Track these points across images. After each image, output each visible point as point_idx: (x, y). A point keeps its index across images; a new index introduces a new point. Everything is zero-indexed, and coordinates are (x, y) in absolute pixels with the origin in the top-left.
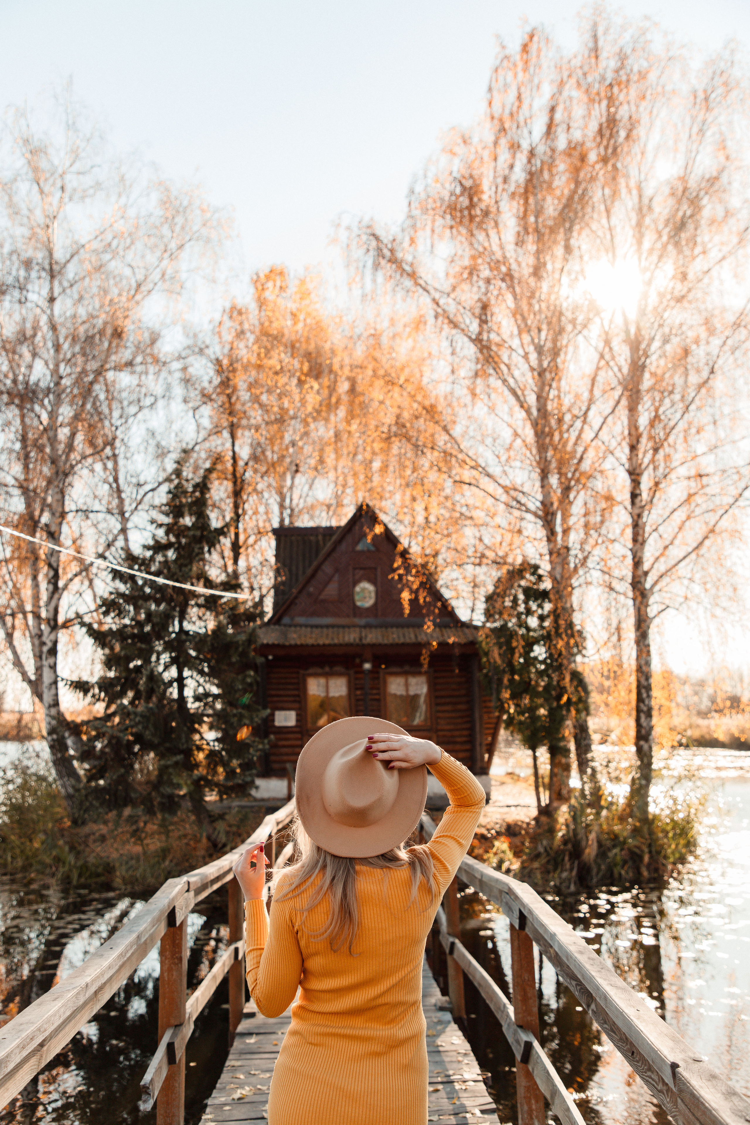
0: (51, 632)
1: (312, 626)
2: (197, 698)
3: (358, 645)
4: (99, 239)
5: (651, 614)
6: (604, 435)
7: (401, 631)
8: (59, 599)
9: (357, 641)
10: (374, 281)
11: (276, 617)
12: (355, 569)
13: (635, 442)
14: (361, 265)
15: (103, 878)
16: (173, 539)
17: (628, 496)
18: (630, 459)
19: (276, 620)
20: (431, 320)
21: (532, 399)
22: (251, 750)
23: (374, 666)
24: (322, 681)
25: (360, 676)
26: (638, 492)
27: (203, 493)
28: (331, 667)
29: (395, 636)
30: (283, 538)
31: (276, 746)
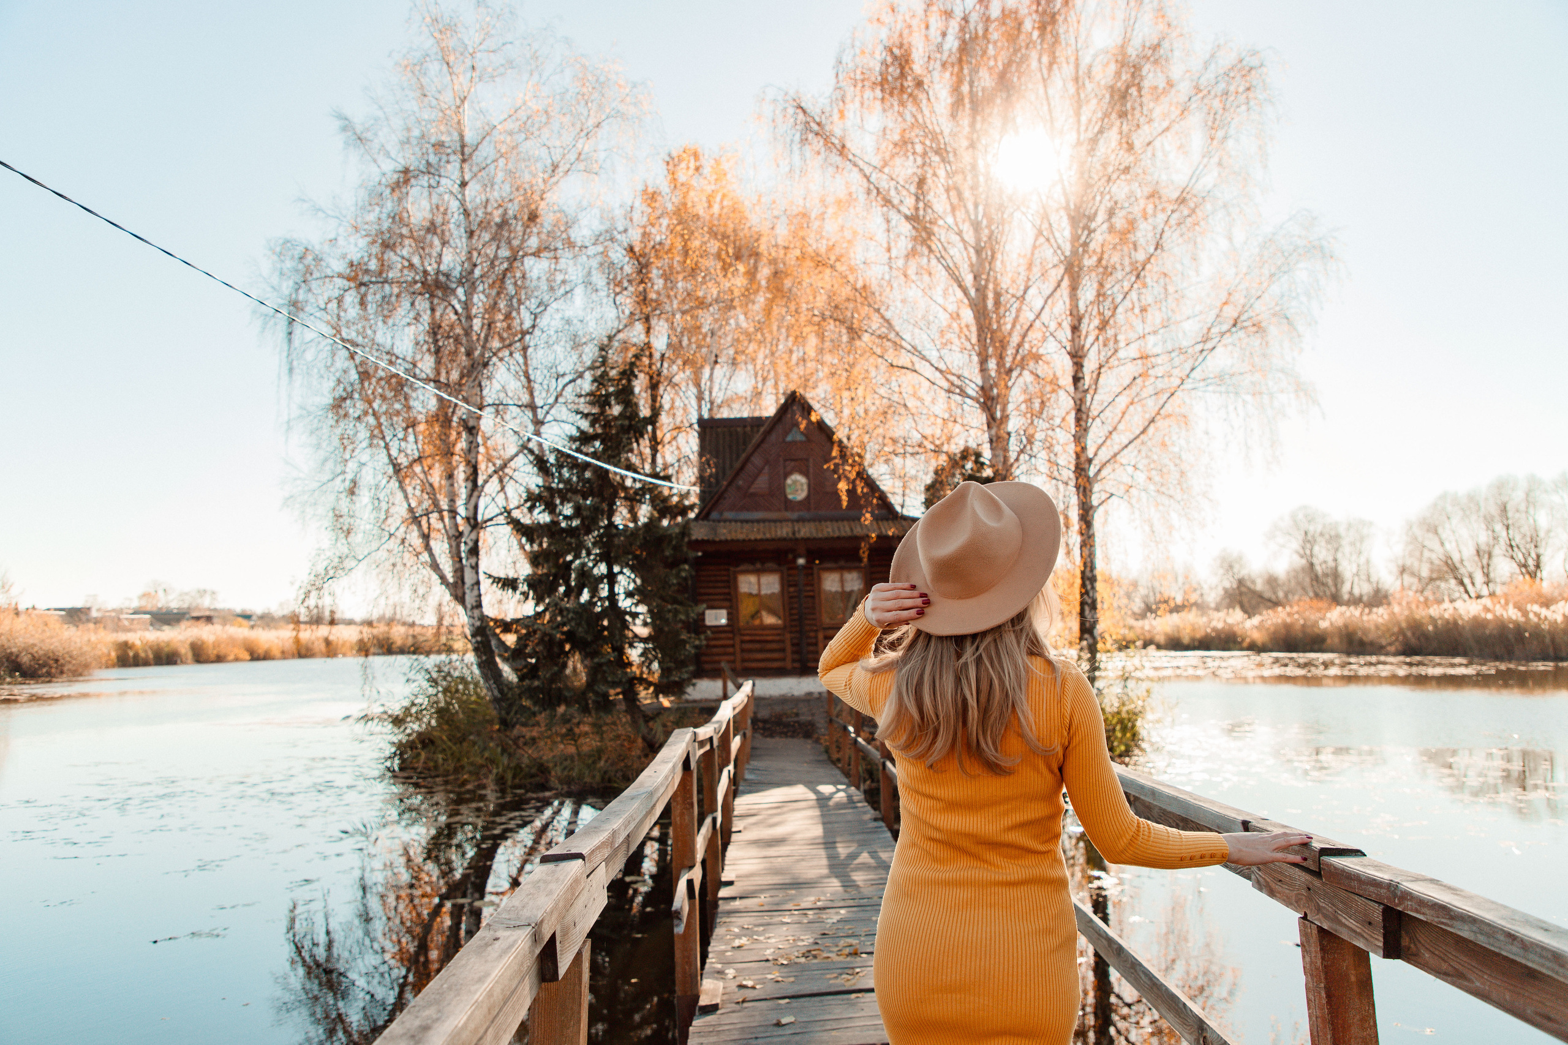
0: (471, 531)
1: (742, 521)
2: (629, 594)
3: (791, 540)
4: (514, 118)
5: (1095, 503)
6: (1045, 316)
7: (835, 525)
8: (479, 497)
9: (790, 535)
10: (802, 155)
11: (704, 512)
12: (785, 460)
13: (1076, 323)
14: (788, 140)
15: (538, 779)
16: (599, 431)
17: (1070, 380)
18: (1073, 340)
19: (704, 515)
20: (862, 197)
21: (969, 280)
22: (688, 647)
23: (808, 562)
24: (753, 579)
25: (791, 572)
26: (1080, 375)
27: (629, 381)
28: (763, 563)
29: (830, 530)
30: (708, 430)
31: (707, 646)
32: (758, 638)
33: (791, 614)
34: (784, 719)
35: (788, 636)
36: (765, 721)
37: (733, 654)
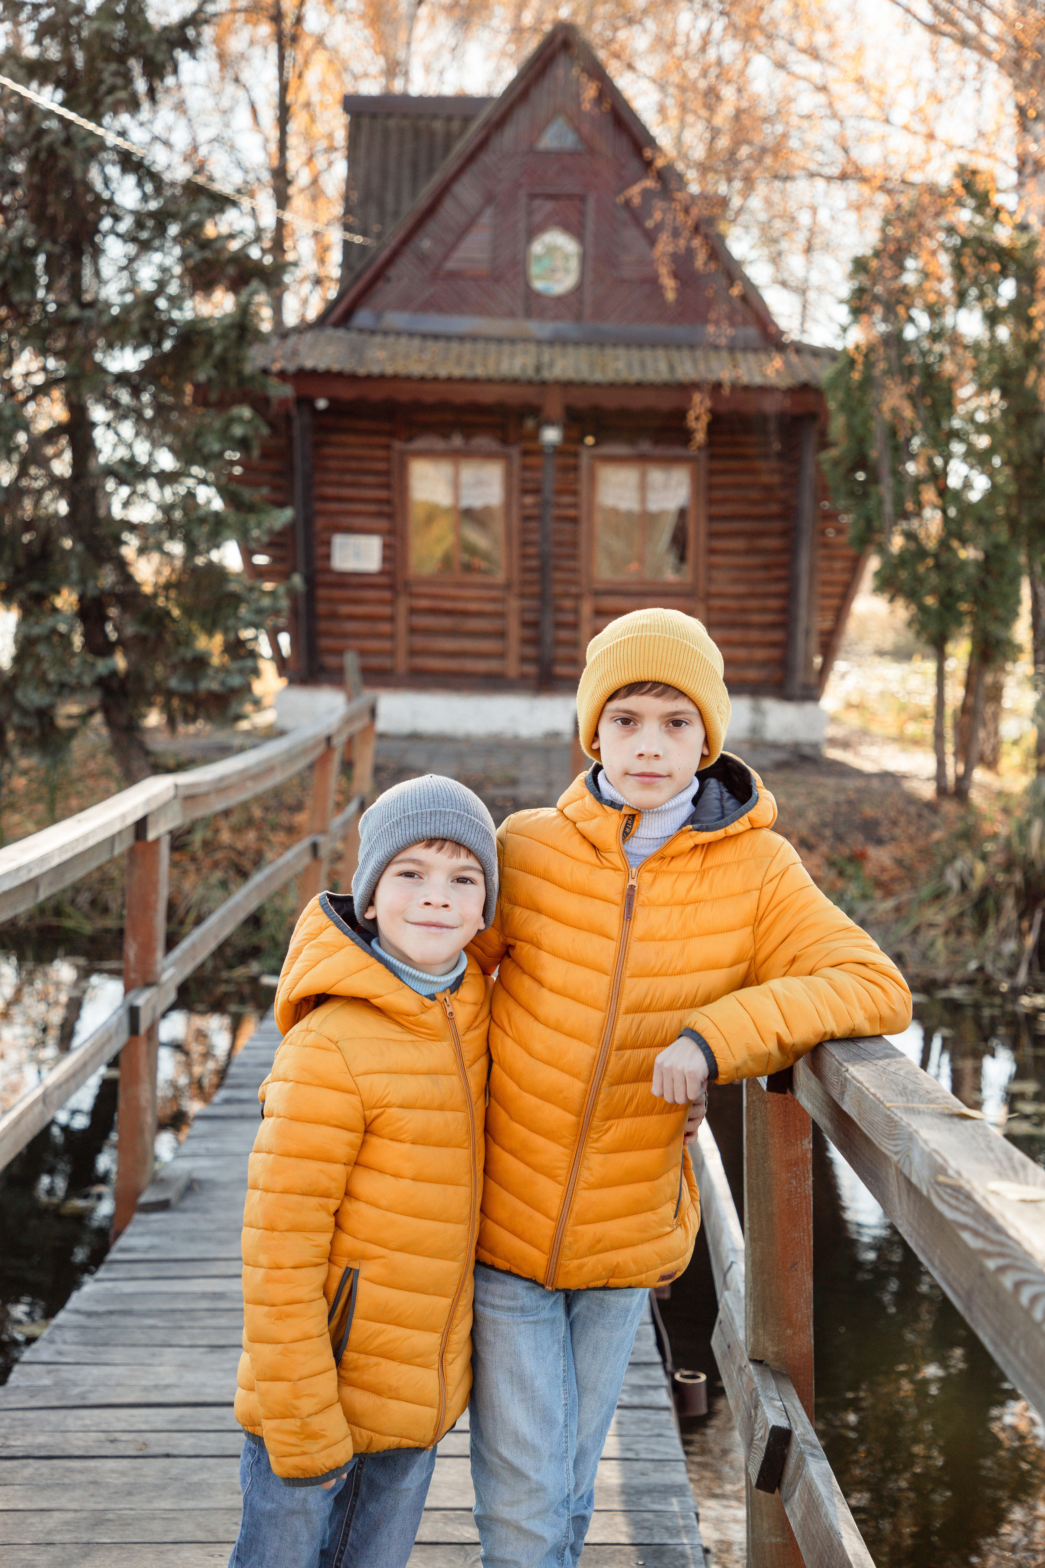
1: (425, 336)
3: (530, 383)
7: (635, 355)
9: (530, 373)
11: (342, 308)
12: (533, 196)
23: (567, 439)
24: (444, 470)
25: (532, 461)
28: (468, 437)
29: (621, 365)
30: (365, 122)
31: (334, 616)
32: (448, 605)
33: (524, 556)
35: (514, 604)
37: (391, 636)
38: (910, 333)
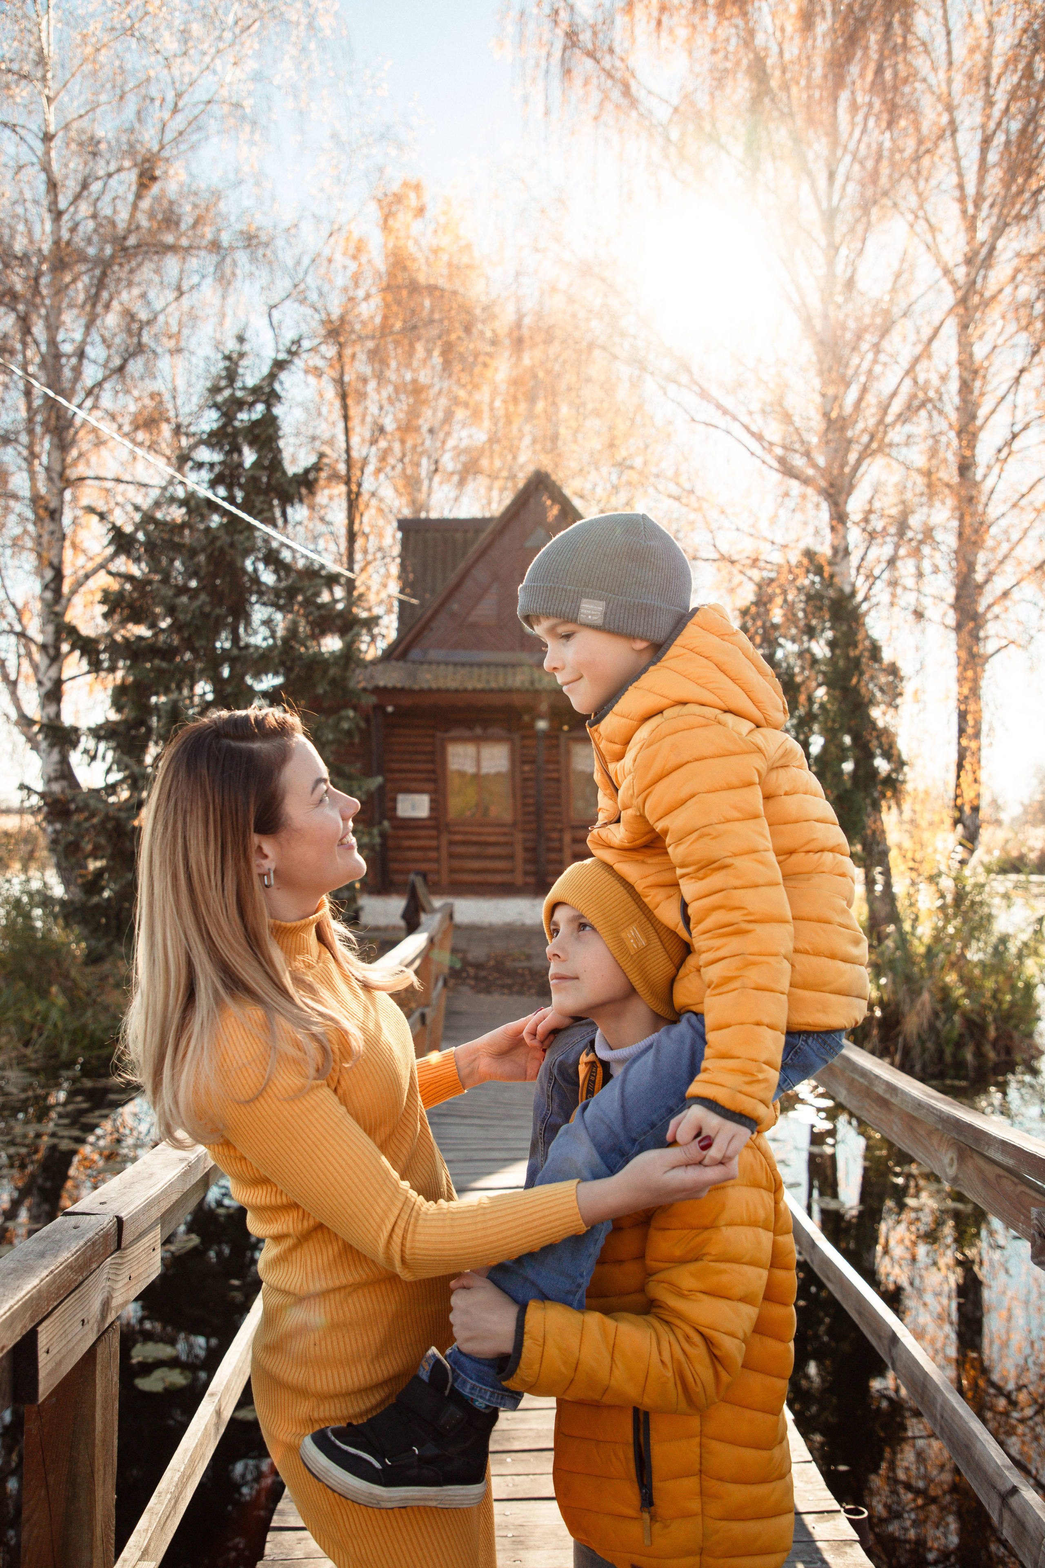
1: (455, 665)
3: (527, 691)
5: (986, 650)
9: (527, 685)
11: (401, 645)
13: (969, 378)
14: (543, 63)
18: (962, 407)
19: (400, 653)
23: (551, 728)
24: (470, 749)
25: (528, 742)
26: (970, 461)
27: (269, 407)
28: (484, 727)
30: (412, 535)
31: (399, 848)
32: (475, 838)
33: (525, 805)
34: (509, 964)
35: (519, 837)
36: (479, 966)
37: (437, 860)
38: (779, 654)
